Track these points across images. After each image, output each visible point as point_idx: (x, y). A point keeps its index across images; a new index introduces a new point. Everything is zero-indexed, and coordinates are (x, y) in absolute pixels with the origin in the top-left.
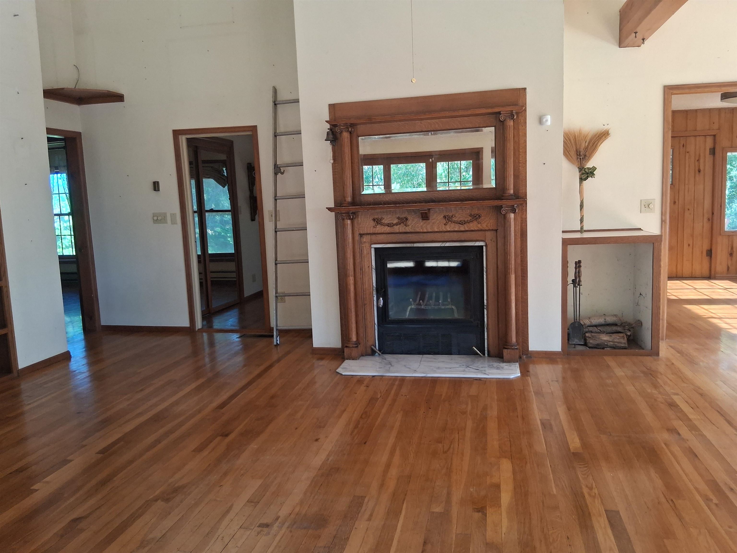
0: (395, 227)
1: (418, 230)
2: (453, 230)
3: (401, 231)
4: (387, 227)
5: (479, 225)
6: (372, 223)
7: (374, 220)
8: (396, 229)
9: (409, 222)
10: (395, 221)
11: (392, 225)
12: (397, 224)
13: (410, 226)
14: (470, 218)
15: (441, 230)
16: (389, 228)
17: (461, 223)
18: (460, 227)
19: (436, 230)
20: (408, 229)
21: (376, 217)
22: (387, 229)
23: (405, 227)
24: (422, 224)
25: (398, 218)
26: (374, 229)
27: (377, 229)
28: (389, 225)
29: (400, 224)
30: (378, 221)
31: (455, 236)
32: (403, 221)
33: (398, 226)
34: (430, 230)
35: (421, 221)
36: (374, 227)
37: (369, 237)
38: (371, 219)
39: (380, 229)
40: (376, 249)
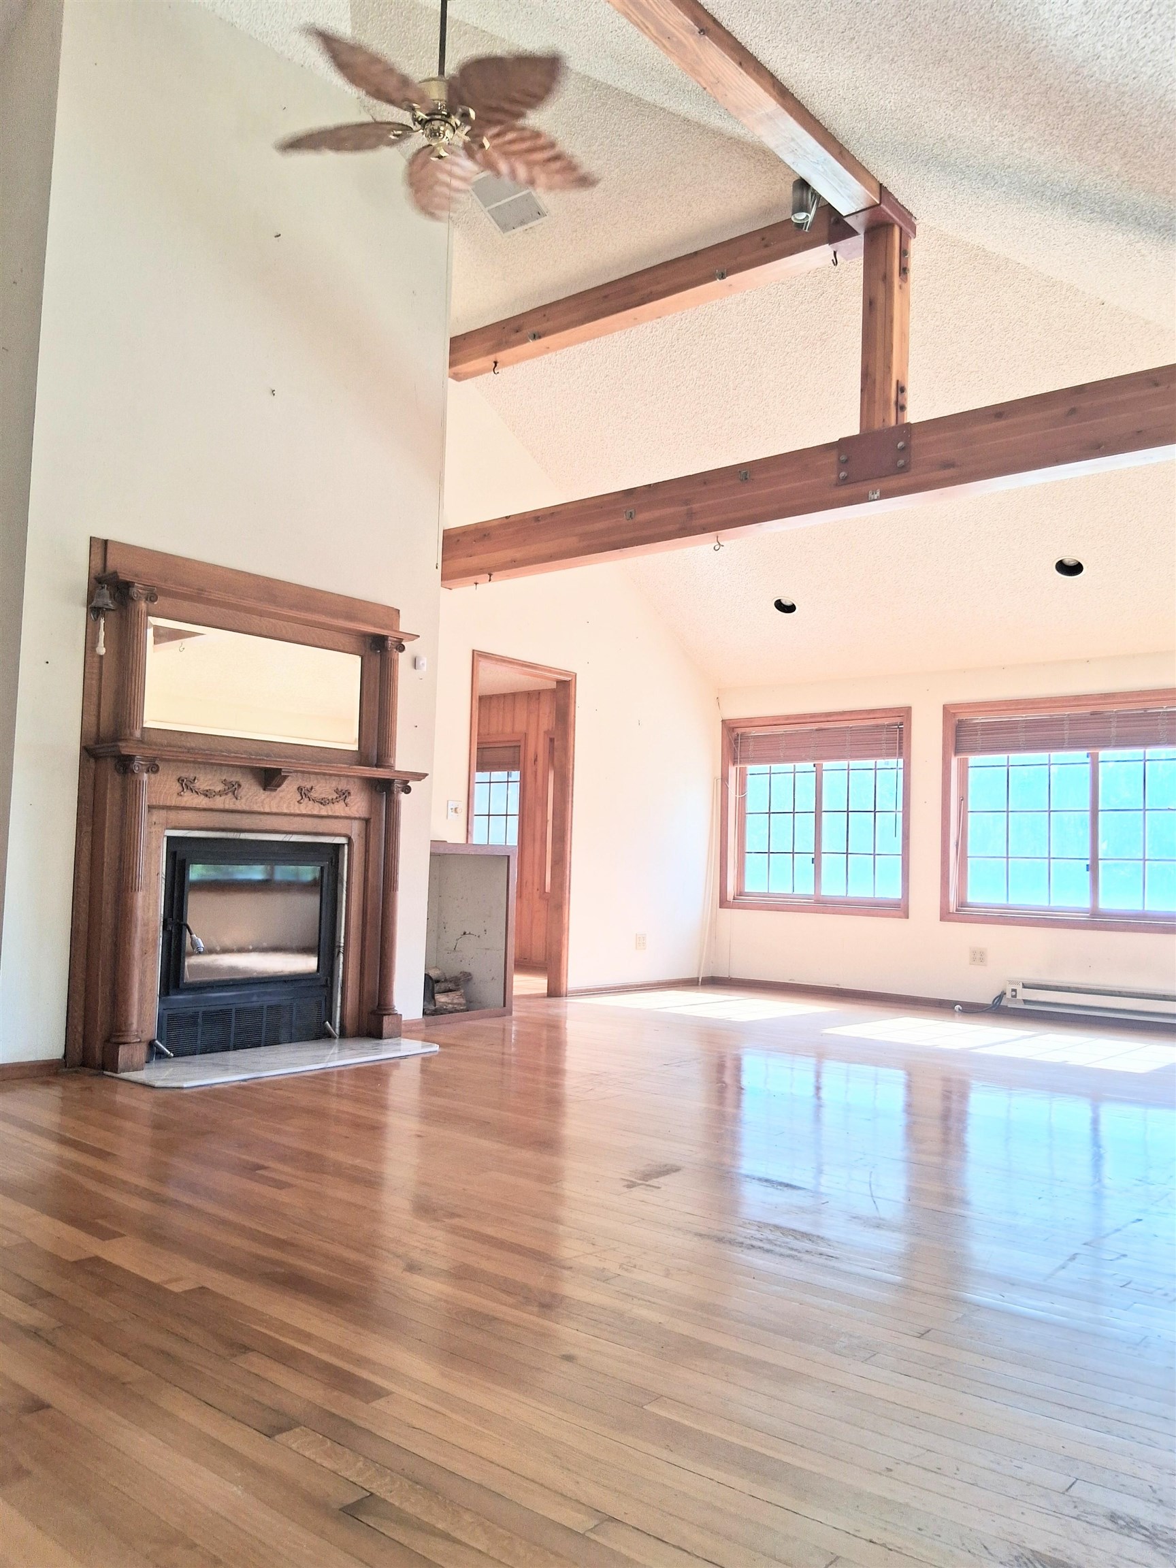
0: (217, 797)
1: (256, 808)
2: (310, 813)
3: (227, 807)
4: (202, 797)
5: (347, 809)
6: (177, 787)
7: (180, 780)
8: (219, 802)
9: (242, 792)
10: (219, 787)
11: (214, 794)
12: (220, 794)
13: (243, 800)
14: (335, 796)
15: (292, 812)
16: (207, 799)
17: (323, 802)
18: (320, 809)
19: (285, 811)
20: (240, 805)
21: (184, 775)
22: (203, 802)
23: (234, 799)
24: (263, 798)
25: (224, 782)
26: (180, 798)
27: (185, 799)
28: (206, 794)
29: (226, 794)
30: (186, 784)
31: (309, 824)
32: (232, 789)
33: (223, 798)
34: (274, 810)
35: (262, 791)
36: (179, 794)
37: (163, 813)
38: (175, 777)
39: (189, 799)
40: (169, 838)
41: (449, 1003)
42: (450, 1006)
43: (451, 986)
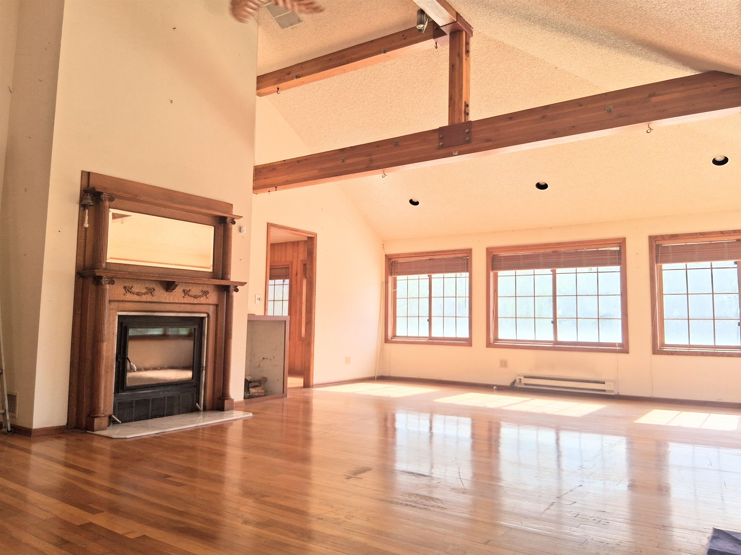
0: (143, 296)
1: (162, 300)
2: (189, 302)
3: (148, 300)
4: (136, 295)
5: (207, 300)
6: (123, 291)
7: (125, 288)
8: (144, 298)
9: (155, 293)
10: (144, 291)
11: (141, 294)
12: (144, 294)
13: (156, 297)
14: (201, 294)
15: (180, 302)
16: (138, 297)
17: (195, 297)
18: (194, 300)
19: (177, 301)
20: (154, 299)
21: (127, 285)
22: (136, 298)
23: (152, 296)
24: (166, 295)
25: (147, 288)
26: (124, 296)
27: (127, 297)
28: (138, 294)
29: (148, 294)
30: (127, 290)
31: (189, 308)
32: (151, 291)
33: (146, 296)
34: (172, 301)
35: (165, 292)
36: (124, 294)
37: (116, 304)
38: (122, 286)
39: (129, 297)
40: (119, 316)
41: (256, 393)
42: (257, 394)
43: (257, 384)
